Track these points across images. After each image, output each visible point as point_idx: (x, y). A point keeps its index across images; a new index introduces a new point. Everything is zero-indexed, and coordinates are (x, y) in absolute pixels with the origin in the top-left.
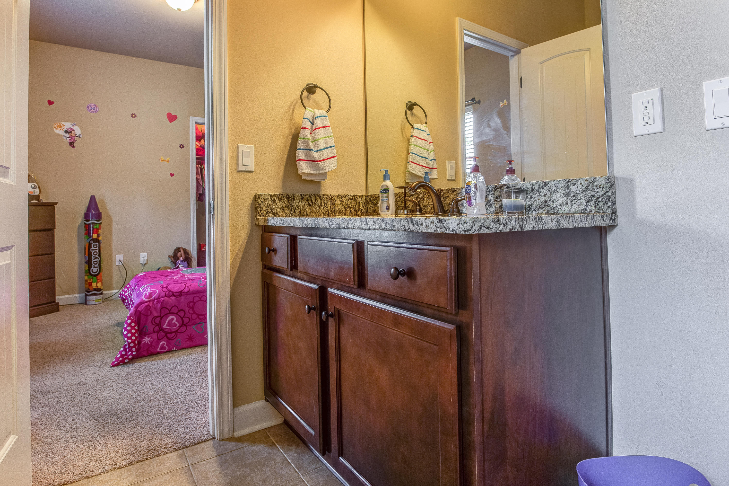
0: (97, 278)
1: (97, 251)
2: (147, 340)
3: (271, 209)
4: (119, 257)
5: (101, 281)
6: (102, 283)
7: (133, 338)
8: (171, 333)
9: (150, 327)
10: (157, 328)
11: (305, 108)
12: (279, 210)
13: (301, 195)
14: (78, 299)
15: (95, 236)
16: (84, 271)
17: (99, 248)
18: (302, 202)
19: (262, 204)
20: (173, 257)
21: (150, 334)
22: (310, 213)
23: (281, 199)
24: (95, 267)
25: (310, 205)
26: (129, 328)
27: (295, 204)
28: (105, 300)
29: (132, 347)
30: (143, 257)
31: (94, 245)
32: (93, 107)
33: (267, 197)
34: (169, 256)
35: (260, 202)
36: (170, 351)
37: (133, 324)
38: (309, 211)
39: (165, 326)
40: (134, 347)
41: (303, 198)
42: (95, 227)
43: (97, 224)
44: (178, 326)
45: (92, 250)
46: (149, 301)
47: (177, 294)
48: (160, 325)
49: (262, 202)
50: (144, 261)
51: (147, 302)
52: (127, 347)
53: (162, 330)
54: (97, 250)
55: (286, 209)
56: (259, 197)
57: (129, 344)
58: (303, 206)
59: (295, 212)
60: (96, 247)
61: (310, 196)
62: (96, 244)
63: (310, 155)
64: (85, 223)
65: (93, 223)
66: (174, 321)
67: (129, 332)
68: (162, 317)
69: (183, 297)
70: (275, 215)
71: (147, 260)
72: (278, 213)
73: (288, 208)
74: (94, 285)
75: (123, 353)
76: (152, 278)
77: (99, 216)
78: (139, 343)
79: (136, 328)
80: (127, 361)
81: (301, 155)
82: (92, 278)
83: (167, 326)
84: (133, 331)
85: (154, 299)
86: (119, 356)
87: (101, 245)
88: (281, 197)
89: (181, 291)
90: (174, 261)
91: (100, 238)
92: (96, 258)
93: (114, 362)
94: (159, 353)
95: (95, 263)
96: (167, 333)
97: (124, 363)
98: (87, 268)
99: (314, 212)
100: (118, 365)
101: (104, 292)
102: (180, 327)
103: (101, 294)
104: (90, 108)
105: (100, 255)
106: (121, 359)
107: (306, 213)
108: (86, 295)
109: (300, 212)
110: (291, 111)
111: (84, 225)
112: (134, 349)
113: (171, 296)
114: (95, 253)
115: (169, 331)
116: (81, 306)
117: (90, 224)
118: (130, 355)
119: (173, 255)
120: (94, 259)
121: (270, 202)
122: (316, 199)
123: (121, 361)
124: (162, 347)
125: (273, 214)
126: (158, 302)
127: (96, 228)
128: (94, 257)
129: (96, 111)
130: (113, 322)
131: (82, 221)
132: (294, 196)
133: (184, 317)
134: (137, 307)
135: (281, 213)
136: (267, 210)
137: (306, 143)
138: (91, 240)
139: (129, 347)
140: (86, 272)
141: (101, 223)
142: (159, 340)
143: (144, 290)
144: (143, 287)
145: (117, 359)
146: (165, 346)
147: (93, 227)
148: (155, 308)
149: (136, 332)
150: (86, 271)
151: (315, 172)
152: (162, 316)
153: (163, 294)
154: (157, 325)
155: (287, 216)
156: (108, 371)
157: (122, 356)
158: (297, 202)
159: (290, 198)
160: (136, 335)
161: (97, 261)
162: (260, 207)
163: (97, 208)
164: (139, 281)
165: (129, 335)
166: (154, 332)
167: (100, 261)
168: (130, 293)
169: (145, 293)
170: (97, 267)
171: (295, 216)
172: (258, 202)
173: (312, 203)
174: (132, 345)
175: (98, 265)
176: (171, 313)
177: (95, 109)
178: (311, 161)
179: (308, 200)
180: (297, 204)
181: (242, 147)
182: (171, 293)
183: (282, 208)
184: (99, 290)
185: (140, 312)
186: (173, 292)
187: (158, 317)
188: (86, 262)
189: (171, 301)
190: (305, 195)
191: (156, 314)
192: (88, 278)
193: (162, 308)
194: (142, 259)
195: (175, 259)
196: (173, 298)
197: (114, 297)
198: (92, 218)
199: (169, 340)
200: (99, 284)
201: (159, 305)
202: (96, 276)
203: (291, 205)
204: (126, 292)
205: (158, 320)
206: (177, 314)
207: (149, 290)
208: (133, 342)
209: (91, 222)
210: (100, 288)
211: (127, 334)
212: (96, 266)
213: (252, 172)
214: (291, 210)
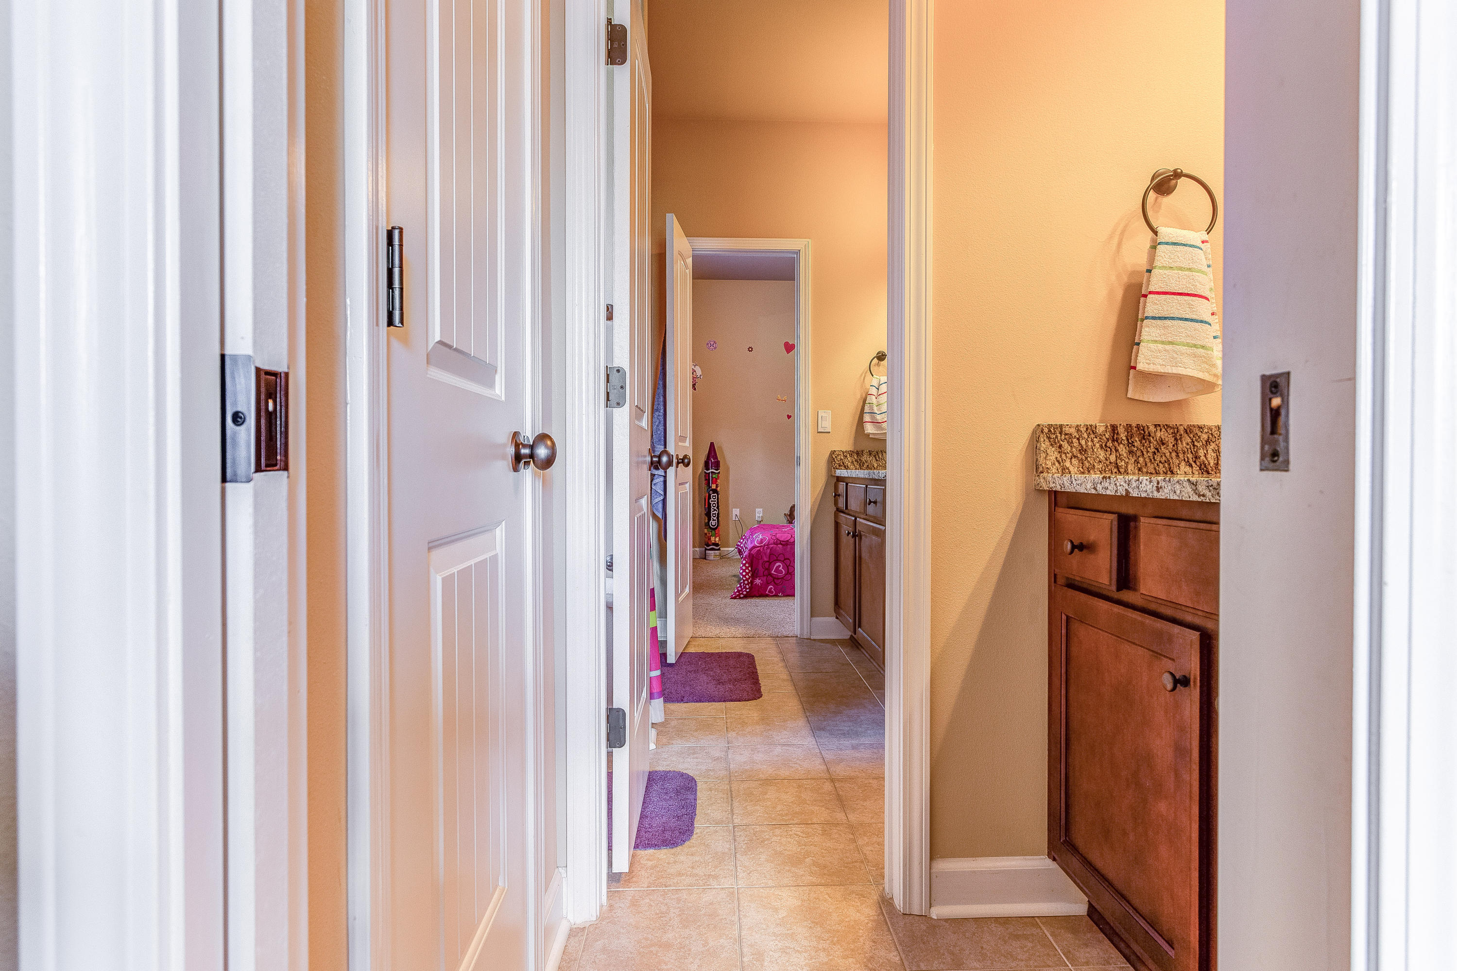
0: (715, 532)
1: (716, 503)
2: (758, 581)
3: (843, 463)
4: (736, 512)
5: (719, 536)
6: (719, 538)
7: (747, 577)
8: (778, 579)
9: (761, 569)
10: (766, 572)
11: (873, 376)
12: (850, 464)
13: (869, 451)
14: (698, 552)
15: (714, 486)
16: (703, 523)
17: (718, 499)
18: (869, 457)
19: (835, 459)
20: (790, 515)
21: (761, 576)
22: (877, 467)
23: (852, 455)
24: (713, 520)
25: (877, 460)
26: (744, 568)
27: (864, 459)
28: (722, 557)
29: (746, 585)
30: (759, 513)
31: (713, 496)
32: (712, 343)
33: (840, 453)
34: (785, 514)
35: (834, 457)
36: (776, 595)
37: (747, 565)
38: (876, 465)
39: (773, 572)
40: (748, 584)
41: (870, 454)
42: (714, 476)
43: (716, 473)
44: (784, 573)
45: (711, 501)
46: (761, 546)
47: (784, 543)
48: (769, 569)
49: (836, 457)
50: (759, 517)
51: (758, 547)
52: (742, 584)
53: (771, 575)
54: (715, 501)
55: (855, 463)
56: (833, 453)
57: (744, 581)
58: (870, 461)
59: (863, 466)
60: (715, 499)
61: (877, 452)
62: (714, 495)
63: (874, 418)
64: (705, 472)
65: (712, 472)
66: (780, 568)
67: (744, 571)
68: (771, 563)
69: (789, 546)
70: (846, 468)
71: (762, 517)
72: (849, 466)
73: (858, 462)
74: (713, 539)
75: (740, 589)
76: (764, 529)
77: (717, 465)
78: (752, 582)
79: (750, 568)
80: (742, 596)
81: (867, 418)
82: (711, 532)
83: (774, 572)
84: (747, 571)
85: (765, 545)
86: (736, 591)
87: (719, 496)
88: (851, 453)
89: (787, 541)
90: (790, 520)
91: (718, 489)
92: (715, 510)
93: (732, 595)
94: (767, 596)
95: (714, 515)
96: (774, 578)
97: (740, 598)
98: (707, 521)
99: (881, 466)
100: (735, 598)
101: (721, 549)
102: (786, 574)
103: (719, 549)
104: (709, 345)
105: (718, 508)
106: (737, 593)
107: (874, 467)
108: (706, 549)
109: (868, 466)
110: (862, 378)
111: (704, 474)
112: (747, 587)
113: (779, 544)
114: (714, 505)
115: (776, 577)
116: (701, 560)
117: (709, 473)
118: (745, 591)
119: (789, 514)
120: (713, 511)
121: (842, 458)
122: (882, 455)
123: (738, 595)
124: (770, 591)
125: (845, 467)
126: (767, 548)
127: (715, 478)
128: (713, 509)
129: (715, 348)
130: (730, 574)
131: (702, 470)
132: (862, 452)
133: (789, 566)
134: (751, 550)
135: (852, 467)
136: (840, 463)
137: (871, 408)
138: (711, 490)
139: (743, 585)
140: (706, 525)
141: (719, 473)
142: (768, 584)
143: (756, 537)
144: (756, 534)
145: (735, 593)
146: (772, 590)
147: (712, 477)
148: (765, 554)
149: (749, 572)
150: (706, 523)
151: (879, 432)
152: (771, 561)
153: (772, 541)
154: (767, 569)
155: (856, 469)
156: (728, 601)
157: (738, 591)
158: (865, 458)
159: (859, 453)
160: (750, 575)
161: (715, 514)
162: (834, 461)
163: (715, 457)
164: (753, 531)
165: (744, 574)
166: (764, 576)
167: (718, 514)
168: (746, 542)
169: (757, 539)
170: (715, 520)
171: (863, 469)
172: (832, 457)
173: (879, 458)
174: (746, 582)
175: (717, 518)
176: (778, 560)
177: (714, 345)
178: (874, 422)
179: (875, 456)
180: (865, 459)
181: (821, 413)
182: (779, 542)
183: (852, 462)
184: (717, 545)
185: (753, 555)
186: (781, 541)
187: (767, 561)
188: (705, 514)
189: (778, 548)
190: (873, 451)
191: (766, 559)
192: (708, 531)
193: (771, 554)
194: (757, 515)
195: (791, 518)
196: (780, 546)
197: (730, 555)
198: (712, 467)
199: (775, 585)
200: (717, 539)
201: (769, 551)
202: (714, 529)
203: (860, 460)
204: (742, 543)
205: (767, 565)
206: (783, 561)
207: (761, 537)
208: (747, 580)
209: (710, 471)
210: (718, 544)
211: (743, 572)
212: (715, 518)
213: (829, 432)
214: (860, 464)
